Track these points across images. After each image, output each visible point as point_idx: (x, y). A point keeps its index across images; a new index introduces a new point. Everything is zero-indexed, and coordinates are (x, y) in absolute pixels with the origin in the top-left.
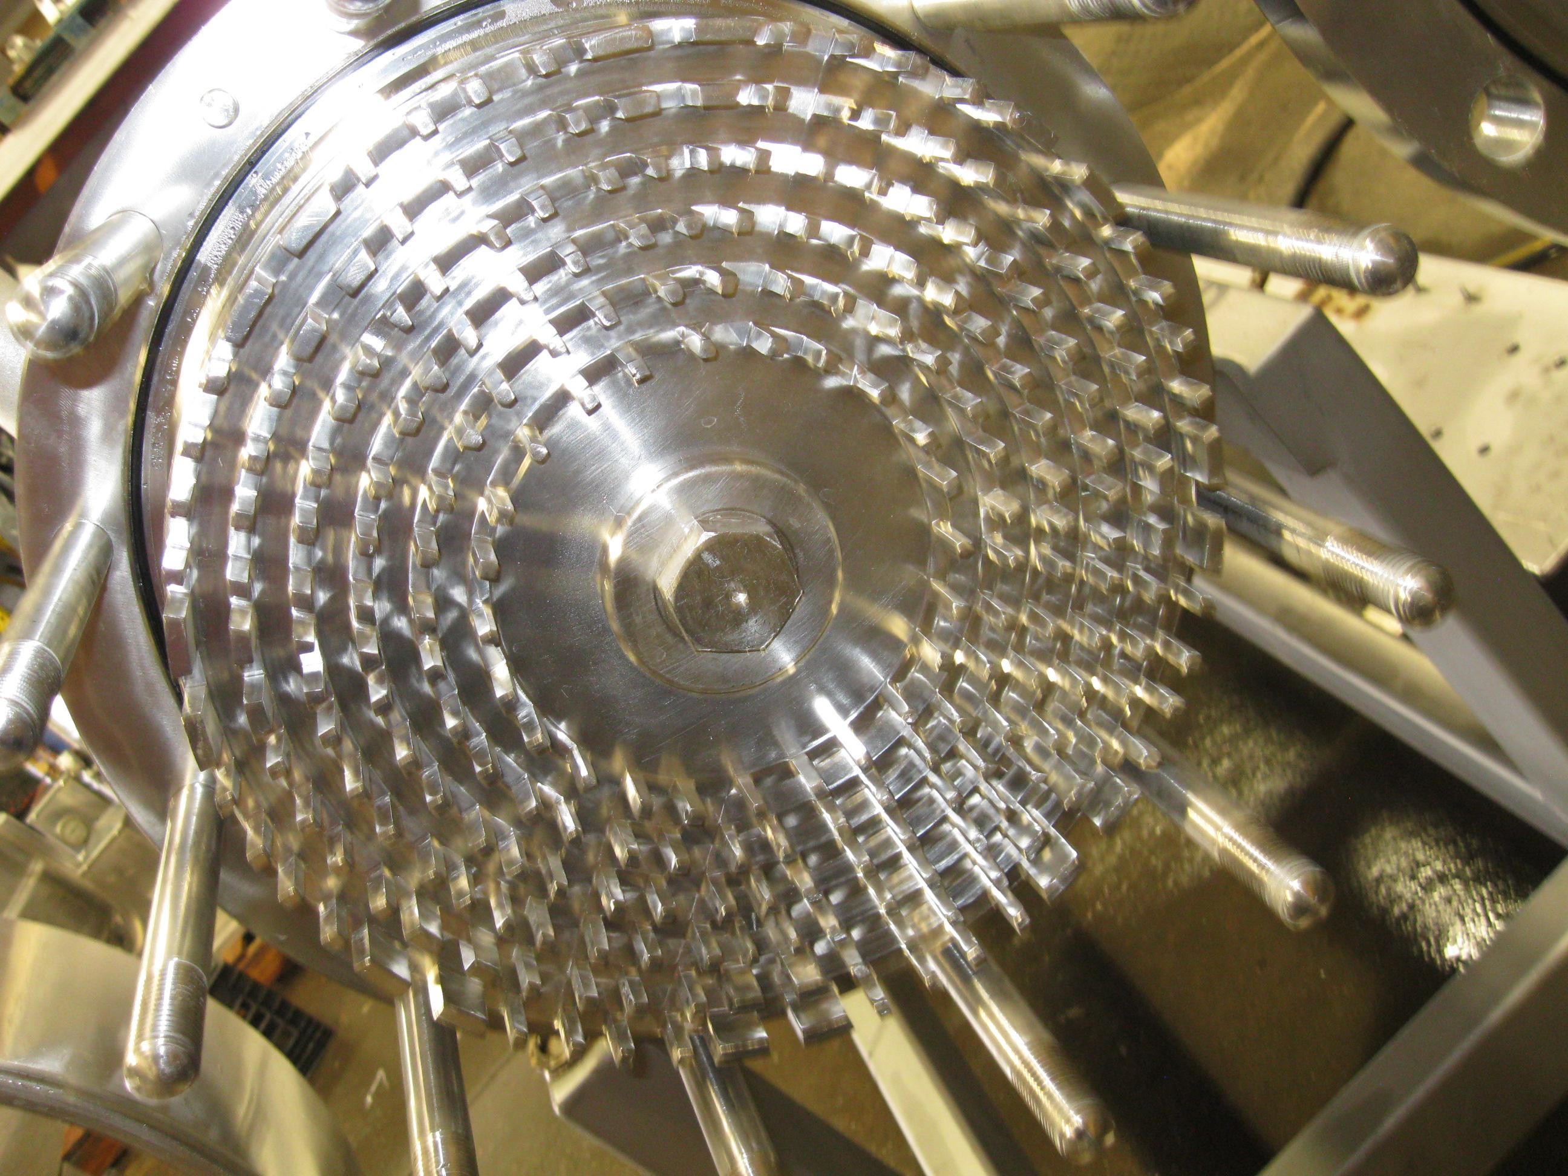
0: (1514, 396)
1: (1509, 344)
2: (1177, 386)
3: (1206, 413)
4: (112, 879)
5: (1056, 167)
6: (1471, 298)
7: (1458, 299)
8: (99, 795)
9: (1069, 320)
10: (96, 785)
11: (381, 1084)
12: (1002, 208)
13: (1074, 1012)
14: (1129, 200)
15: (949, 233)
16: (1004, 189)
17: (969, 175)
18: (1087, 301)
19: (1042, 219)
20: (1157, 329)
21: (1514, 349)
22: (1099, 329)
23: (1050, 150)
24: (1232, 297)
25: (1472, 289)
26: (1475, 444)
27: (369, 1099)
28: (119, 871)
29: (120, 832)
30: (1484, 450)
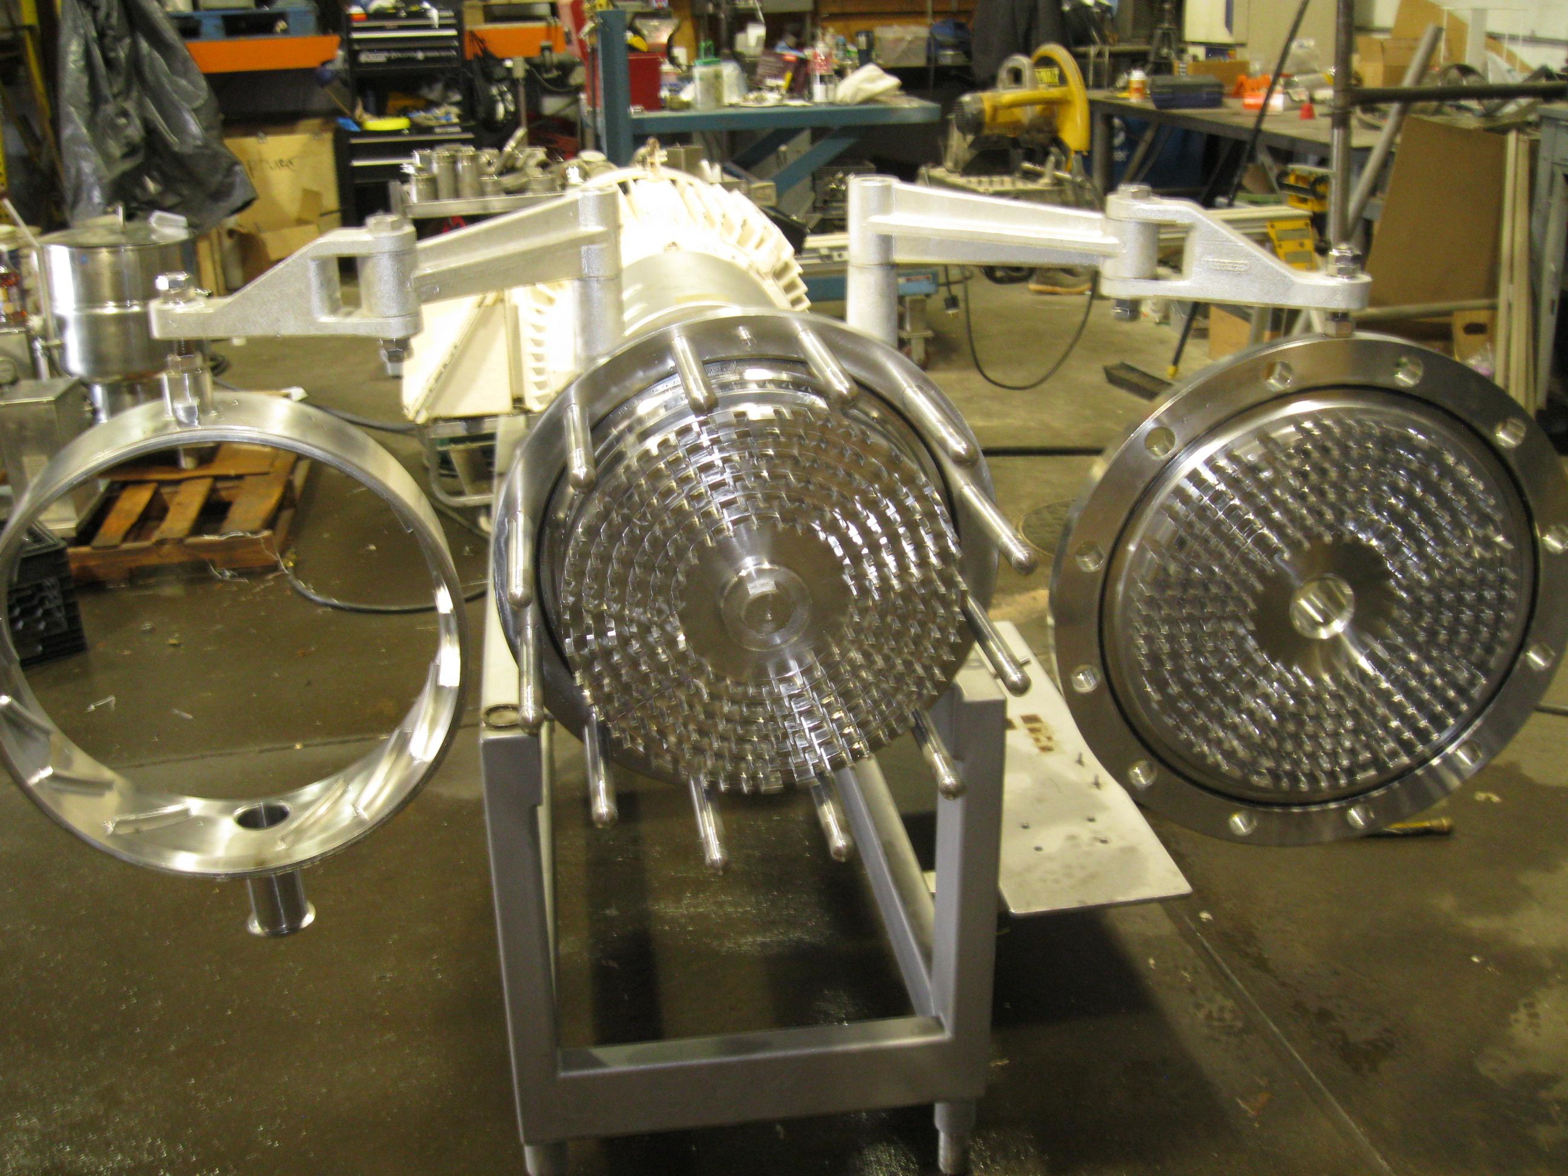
0: (1072, 838)
1: (1091, 816)
2: (937, 671)
3: (937, 685)
4: (12, 426)
5: (959, 579)
6: (1097, 784)
7: (1090, 779)
8: (34, 362)
9: (922, 624)
10: (39, 353)
11: (108, 704)
12: (934, 576)
13: (613, 964)
14: (972, 604)
15: (914, 570)
16: (940, 573)
17: (934, 560)
18: (934, 623)
19: (943, 590)
20: (945, 649)
21: (1091, 820)
22: (929, 634)
23: (961, 573)
24: (983, 671)
25: (1101, 781)
26: (1038, 844)
27: (92, 707)
28: (22, 425)
29: (49, 403)
30: (1038, 849)
